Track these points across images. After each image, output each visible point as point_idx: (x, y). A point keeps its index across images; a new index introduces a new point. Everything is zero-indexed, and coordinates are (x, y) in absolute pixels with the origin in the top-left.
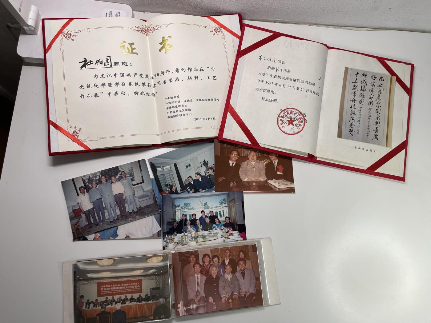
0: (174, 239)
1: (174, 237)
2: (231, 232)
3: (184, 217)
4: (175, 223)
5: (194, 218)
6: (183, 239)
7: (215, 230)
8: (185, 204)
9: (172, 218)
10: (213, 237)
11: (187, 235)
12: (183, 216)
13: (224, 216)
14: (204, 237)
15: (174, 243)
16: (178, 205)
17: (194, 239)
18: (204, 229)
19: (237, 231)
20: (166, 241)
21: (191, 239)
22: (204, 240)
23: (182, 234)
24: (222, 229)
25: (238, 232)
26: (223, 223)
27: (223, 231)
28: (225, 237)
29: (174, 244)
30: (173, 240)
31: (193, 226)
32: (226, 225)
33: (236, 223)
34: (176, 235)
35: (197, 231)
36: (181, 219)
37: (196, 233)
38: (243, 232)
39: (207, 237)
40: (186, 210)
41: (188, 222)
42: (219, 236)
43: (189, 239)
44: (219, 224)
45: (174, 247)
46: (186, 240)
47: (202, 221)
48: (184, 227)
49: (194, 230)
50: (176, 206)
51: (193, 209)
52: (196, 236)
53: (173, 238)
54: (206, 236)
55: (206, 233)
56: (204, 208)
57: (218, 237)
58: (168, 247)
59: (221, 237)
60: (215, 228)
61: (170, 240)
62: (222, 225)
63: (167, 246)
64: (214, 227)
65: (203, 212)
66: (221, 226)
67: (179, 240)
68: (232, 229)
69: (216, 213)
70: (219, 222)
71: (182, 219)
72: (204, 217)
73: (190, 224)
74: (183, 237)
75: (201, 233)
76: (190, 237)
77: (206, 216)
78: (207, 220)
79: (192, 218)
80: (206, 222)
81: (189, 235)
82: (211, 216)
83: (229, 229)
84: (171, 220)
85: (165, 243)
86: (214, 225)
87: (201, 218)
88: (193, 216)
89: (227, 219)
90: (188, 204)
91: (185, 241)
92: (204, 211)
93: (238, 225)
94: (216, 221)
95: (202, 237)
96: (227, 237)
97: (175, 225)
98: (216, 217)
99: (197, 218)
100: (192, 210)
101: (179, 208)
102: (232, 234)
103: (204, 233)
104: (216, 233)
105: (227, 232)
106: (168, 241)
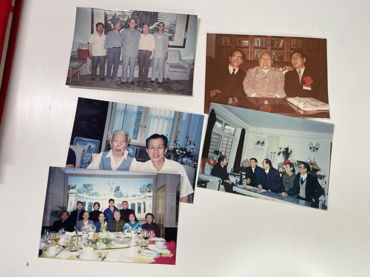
0: (59, 239)
1: (59, 237)
2: (153, 239)
3: (80, 207)
4: (65, 214)
5: (96, 209)
6: (73, 241)
7: (128, 232)
8: (85, 186)
9: (62, 205)
10: (122, 243)
11: (81, 236)
12: (80, 204)
13: (145, 212)
14: (107, 241)
15: (57, 246)
16: (73, 185)
17: (90, 243)
18: (110, 229)
19: (163, 238)
20: (46, 242)
21: (86, 243)
22: (107, 246)
23: (74, 233)
24: (139, 232)
25: (164, 240)
26: (141, 223)
27: (140, 235)
28: (142, 246)
29: (58, 248)
30: (57, 240)
31: (93, 222)
32: (146, 227)
33: (163, 225)
34: (64, 233)
35: (98, 231)
36: (75, 209)
37: (96, 234)
38: (171, 241)
39: (112, 242)
40: (84, 195)
41: (86, 215)
42: (133, 243)
43: (83, 242)
44: (135, 224)
45: (57, 252)
46: (78, 243)
47: (109, 215)
48: (78, 222)
49: (93, 228)
50: (69, 188)
51: (96, 194)
52: (96, 238)
53: (57, 237)
54: (111, 240)
55: (112, 235)
56: (115, 196)
57: (131, 245)
58: (48, 250)
59: (135, 244)
60: (127, 230)
61: (52, 240)
62: (139, 226)
63: (45, 250)
64: (126, 228)
65: (112, 202)
66: (137, 228)
67: (67, 242)
68: (154, 234)
69: (133, 205)
70: (136, 220)
71: (77, 210)
72: (112, 209)
73: (89, 219)
74: (74, 238)
75: (104, 234)
76: (85, 238)
77: (115, 209)
78: (117, 216)
79: (93, 210)
80: (114, 219)
81: (85, 236)
82: (123, 209)
83: (149, 234)
84: (58, 209)
85: (44, 245)
86: (127, 224)
87: (108, 211)
88: (95, 207)
89: (149, 216)
90: (89, 185)
91: (75, 245)
92: (113, 200)
93: (165, 228)
94: (130, 219)
95: (105, 241)
96: (145, 246)
97: (65, 217)
98: (132, 212)
99: (100, 210)
100: (94, 197)
101: (74, 191)
102: (153, 242)
103: (109, 236)
104: (128, 237)
105: (146, 238)
106: (50, 242)
